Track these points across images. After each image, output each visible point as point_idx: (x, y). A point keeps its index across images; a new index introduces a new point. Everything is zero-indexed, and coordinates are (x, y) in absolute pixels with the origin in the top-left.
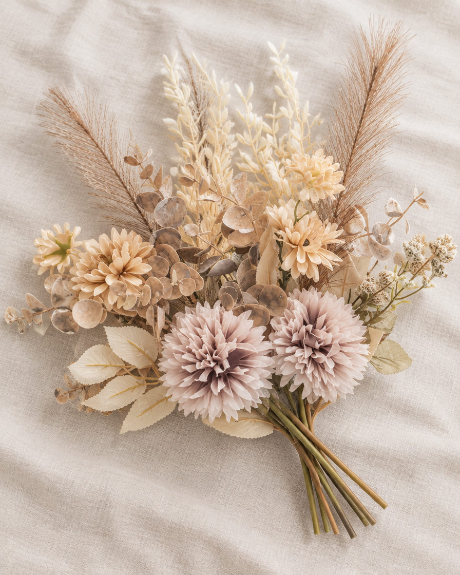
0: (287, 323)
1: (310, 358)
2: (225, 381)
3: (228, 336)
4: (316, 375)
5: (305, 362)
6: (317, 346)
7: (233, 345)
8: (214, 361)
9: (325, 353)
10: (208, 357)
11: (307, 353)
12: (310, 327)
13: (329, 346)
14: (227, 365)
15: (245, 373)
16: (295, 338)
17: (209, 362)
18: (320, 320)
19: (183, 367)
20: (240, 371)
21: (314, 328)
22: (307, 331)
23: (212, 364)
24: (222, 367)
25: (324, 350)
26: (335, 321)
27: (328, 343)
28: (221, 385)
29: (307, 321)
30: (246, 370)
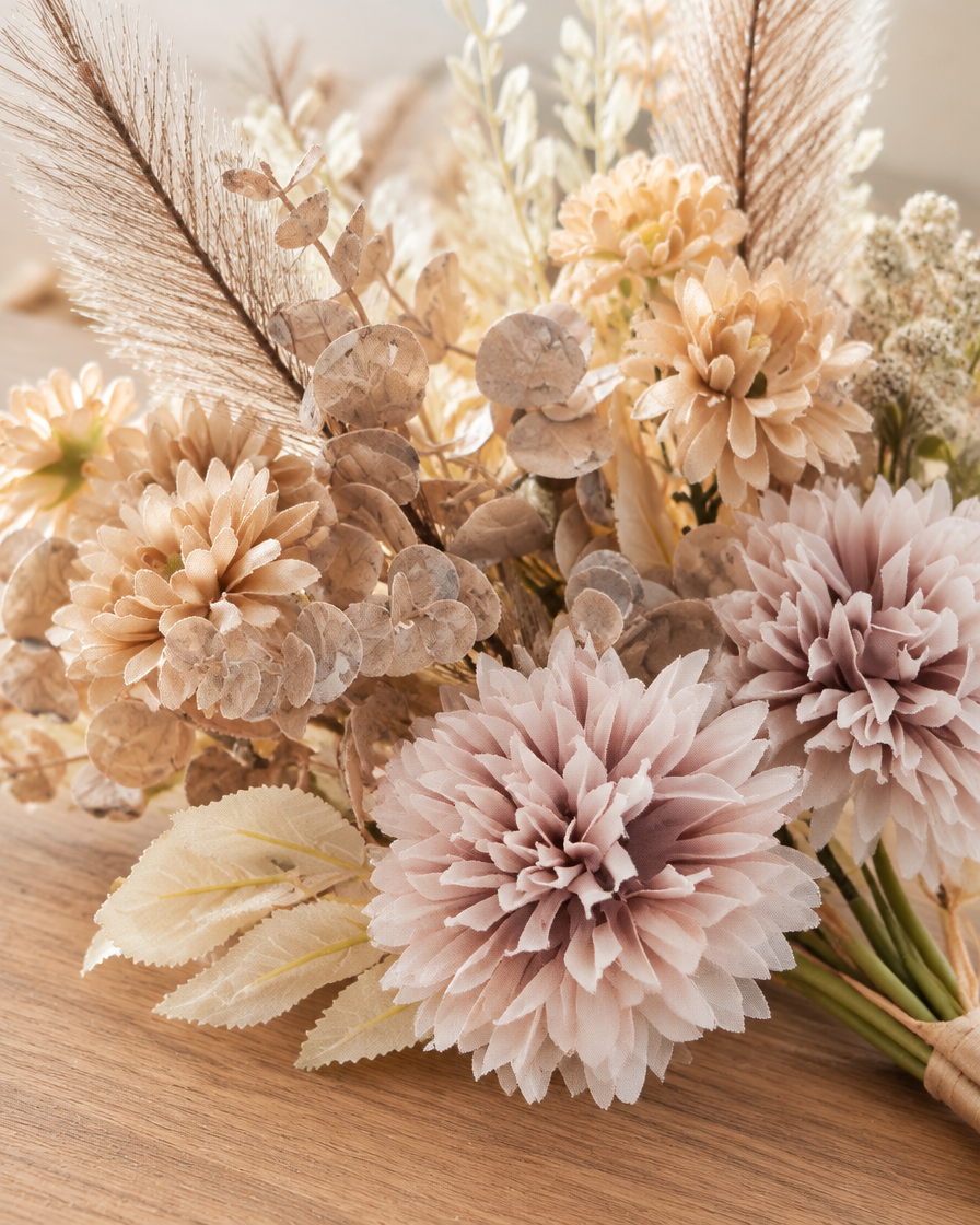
0: (772, 614)
1: (895, 720)
2: (624, 929)
3: (614, 758)
4: (937, 773)
5: (885, 736)
6: (910, 667)
7: (638, 790)
8: (569, 862)
9: (949, 685)
10: (545, 856)
11: (883, 703)
12: (862, 601)
13: (956, 657)
14: (623, 869)
15: (700, 886)
16: (817, 663)
17: (551, 872)
18: (893, 573)
19: (450, 922)
20: (677, 883)
21: (878, 605)
22: (857, 625)
23: (564, 876)
24: (603, 877)
25: (935, 676)
26: (949, 562)
27: (950, 645)
28: (608, 948)
29: (841, 586)
30: (705, 874)
